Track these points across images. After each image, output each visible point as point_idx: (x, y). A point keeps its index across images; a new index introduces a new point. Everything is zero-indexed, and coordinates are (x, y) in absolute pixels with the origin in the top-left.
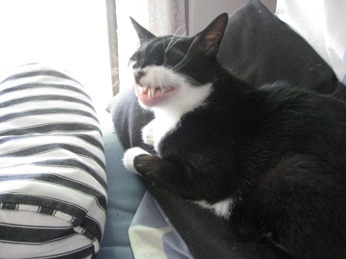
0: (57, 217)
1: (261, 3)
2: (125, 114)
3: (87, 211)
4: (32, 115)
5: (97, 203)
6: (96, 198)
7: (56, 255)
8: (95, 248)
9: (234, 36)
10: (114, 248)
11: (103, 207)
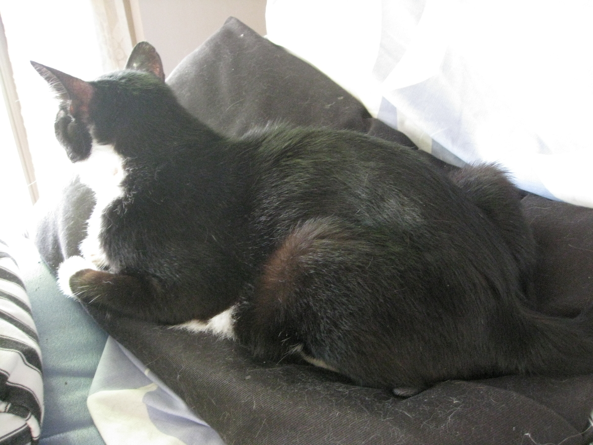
1: (241, 24)
2: (52, 228)
3: (7, 373)
5: (24, 361)
6: (20, 352)
8: (32, 430)
9: (207, 79)
10: (68, 433)
11: (34, 365)
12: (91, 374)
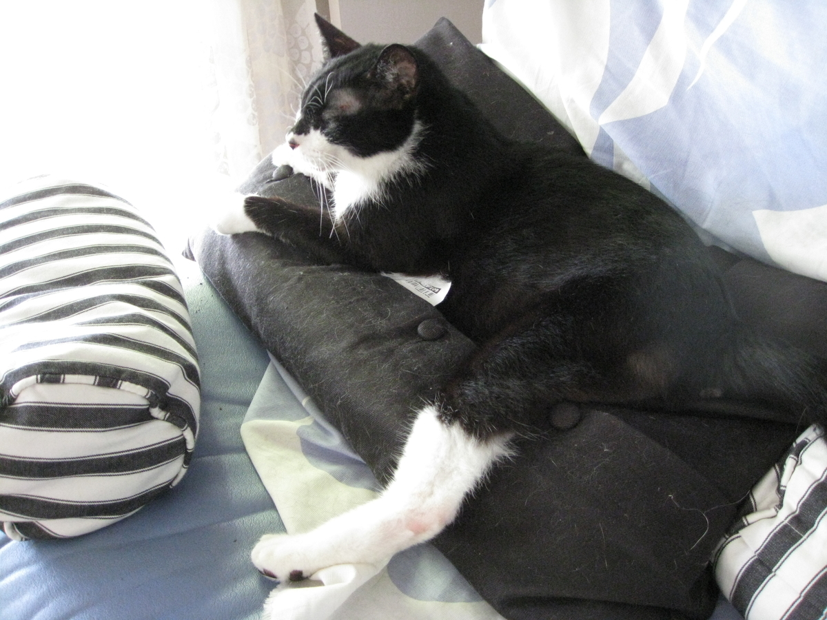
0: (123, 390)
3: (169, 383)
4: (56, 259)
5: (184, 375)
6: (181, 366)
7: (129, 451)
8: (187, 441)
11: (194, 382)
12: (247, 403)
